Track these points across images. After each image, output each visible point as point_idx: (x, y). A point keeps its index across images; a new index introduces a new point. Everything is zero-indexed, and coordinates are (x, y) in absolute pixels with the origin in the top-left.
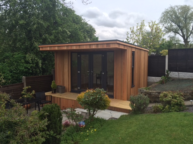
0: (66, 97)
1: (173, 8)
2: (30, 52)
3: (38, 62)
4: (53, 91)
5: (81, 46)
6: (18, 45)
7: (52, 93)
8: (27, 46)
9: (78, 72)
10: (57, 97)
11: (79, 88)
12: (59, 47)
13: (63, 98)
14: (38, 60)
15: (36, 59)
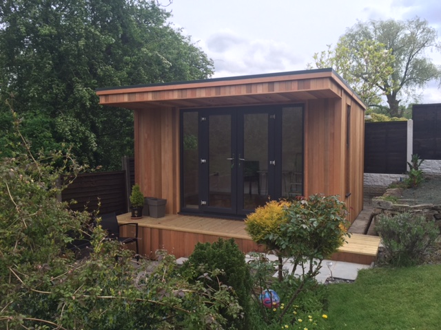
0: (176, 225)
1: (364, 26)
2: (64, 112)
3: (87, 137)
4: (136, 212)
5: (222, 89)
6: (32, 92)
7: (133, 216)
8: (57, 95)
9: (200, 161)
10: (151, 228)
11: (203, 203)
12: (158, 93)
13: (170, 230)
14: (87, 133)
15: (82, 128)
